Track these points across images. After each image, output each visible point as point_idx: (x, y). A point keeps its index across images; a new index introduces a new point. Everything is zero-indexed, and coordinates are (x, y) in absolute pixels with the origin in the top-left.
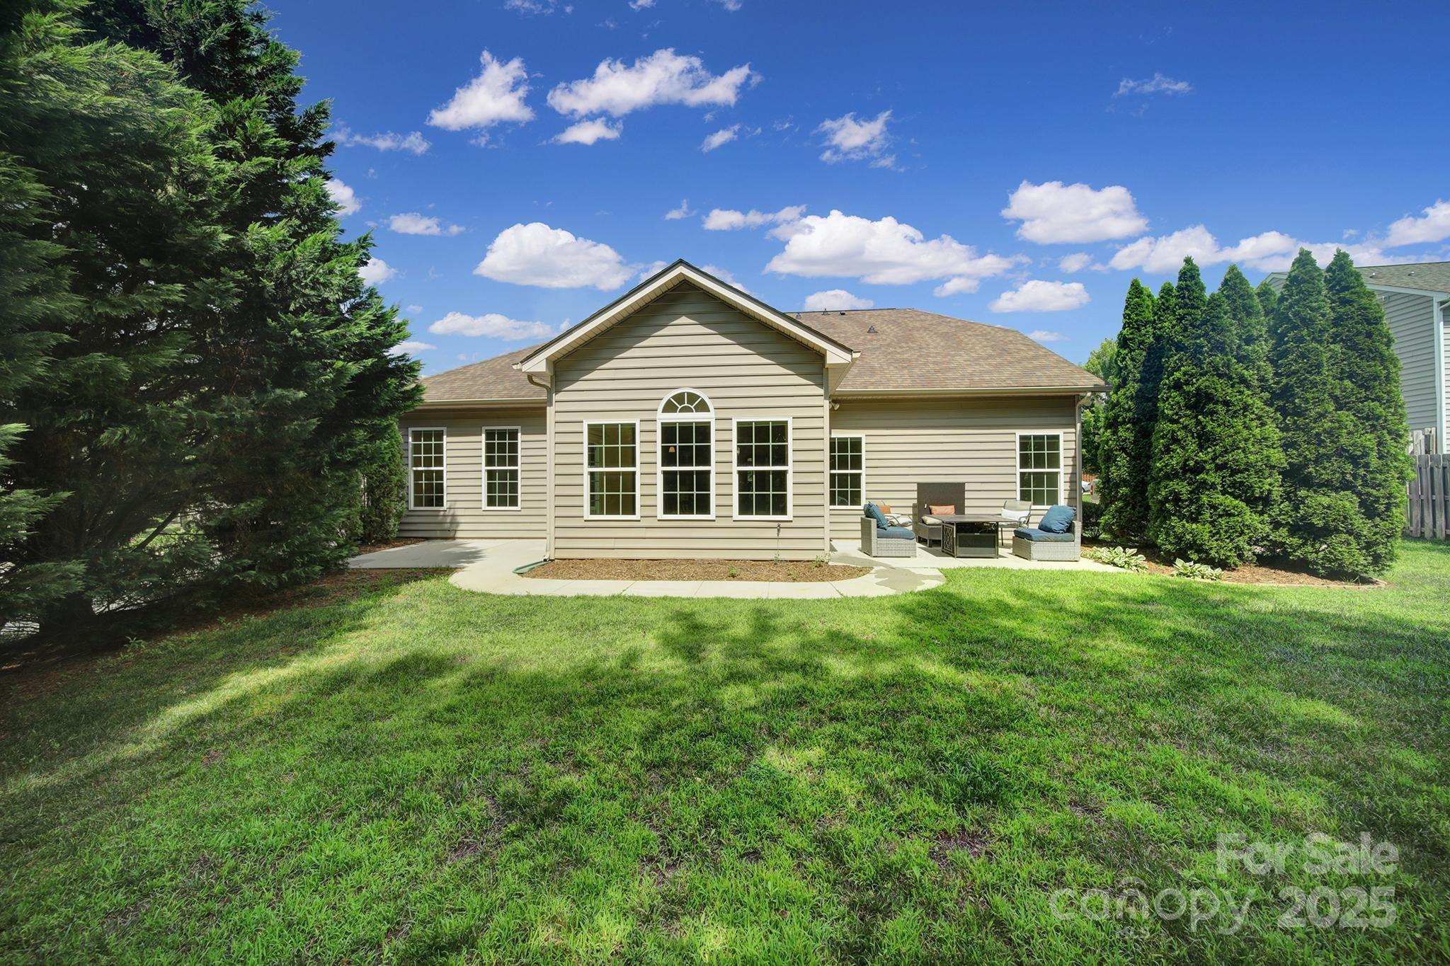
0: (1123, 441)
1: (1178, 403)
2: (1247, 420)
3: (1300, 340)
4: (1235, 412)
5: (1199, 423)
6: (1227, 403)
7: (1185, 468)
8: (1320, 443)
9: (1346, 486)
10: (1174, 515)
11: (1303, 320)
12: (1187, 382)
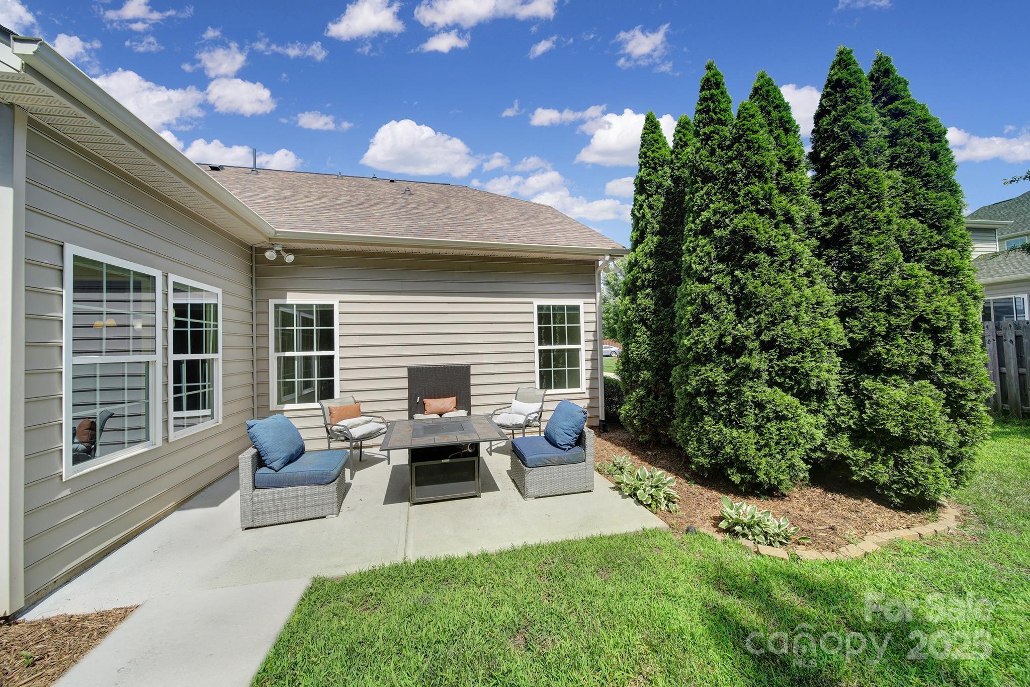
0: (644, 310)
1: (708, 254)
2: (796, 275)
3: (852, 163)
4: (781, 265)
5: (735, 281)
6: (771, 252)
7: (720, 346)
8: (891, 308)
9: (923, 373)
10: (707, 413)
11: (854, 135)
12: (718, 225)
